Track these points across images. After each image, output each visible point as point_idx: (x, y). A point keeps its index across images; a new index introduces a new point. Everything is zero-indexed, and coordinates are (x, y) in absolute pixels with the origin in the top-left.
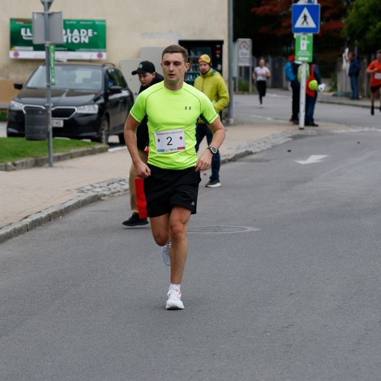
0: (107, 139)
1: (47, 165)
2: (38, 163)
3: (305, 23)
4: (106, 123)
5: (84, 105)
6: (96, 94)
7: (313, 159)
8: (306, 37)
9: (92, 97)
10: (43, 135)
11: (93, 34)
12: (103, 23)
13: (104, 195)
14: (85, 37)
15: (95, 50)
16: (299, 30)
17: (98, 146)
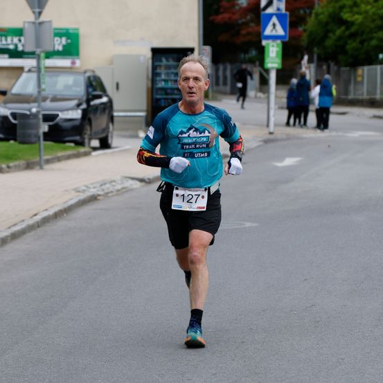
0: (89, 143)
1: (38, 167)
2: (29, 166)
3: (274, 31)
4: (88, 127)
5: (68, 110)
6: (79, 100)
7: (289, 161)
8: (275, 44)
9: (75, 102)
10: (34, 139)
11: (66, 41)
12: (76, 32)
13: (99, 195)
14: (59, 45)
15: (68, 57)
16: (268, 38)
17: (82, 150)
